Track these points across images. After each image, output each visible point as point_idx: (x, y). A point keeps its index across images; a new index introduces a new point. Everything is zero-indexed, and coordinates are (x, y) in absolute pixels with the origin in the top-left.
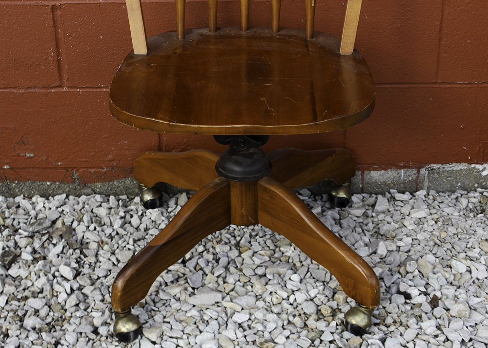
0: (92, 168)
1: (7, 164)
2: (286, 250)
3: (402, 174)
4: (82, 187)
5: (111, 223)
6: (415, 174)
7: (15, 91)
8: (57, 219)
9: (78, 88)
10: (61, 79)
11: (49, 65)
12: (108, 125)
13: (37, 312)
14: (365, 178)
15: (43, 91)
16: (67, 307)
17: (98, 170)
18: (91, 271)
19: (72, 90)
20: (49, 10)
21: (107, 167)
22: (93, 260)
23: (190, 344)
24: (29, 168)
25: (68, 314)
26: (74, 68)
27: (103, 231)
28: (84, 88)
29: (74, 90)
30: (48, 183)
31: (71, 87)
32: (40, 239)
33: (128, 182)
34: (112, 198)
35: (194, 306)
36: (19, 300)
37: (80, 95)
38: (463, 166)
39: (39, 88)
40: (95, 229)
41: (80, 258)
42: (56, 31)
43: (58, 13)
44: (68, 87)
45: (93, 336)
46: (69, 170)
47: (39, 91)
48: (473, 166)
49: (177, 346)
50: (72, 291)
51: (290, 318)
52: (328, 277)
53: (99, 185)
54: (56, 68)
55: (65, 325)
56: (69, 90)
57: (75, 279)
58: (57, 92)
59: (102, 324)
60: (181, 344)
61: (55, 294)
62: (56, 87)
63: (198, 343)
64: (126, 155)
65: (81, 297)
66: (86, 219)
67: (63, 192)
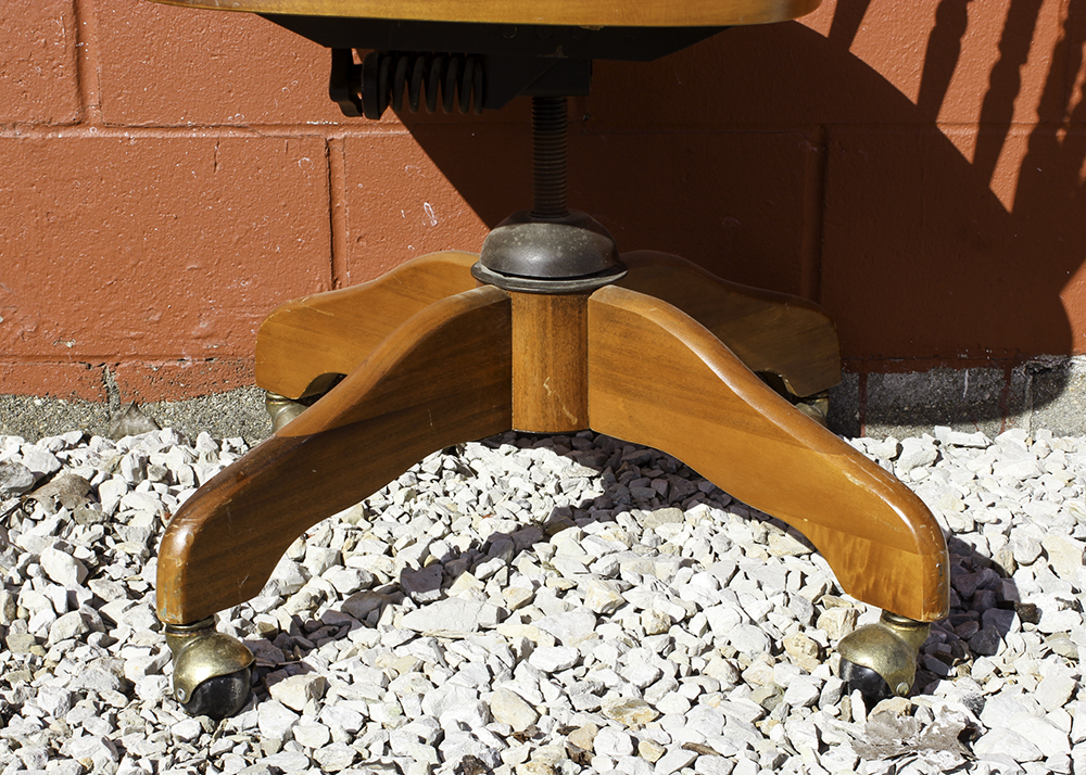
0: (154, 358)
2: (673, 531)
3: (966, 383)
4: (125, 412)
5: (196, 478)
6: (998, 382)
8: (52, 475)
9: (127, 129)
10: (82, 103)
11: (55, 62)
12: (200, 234)
14: (869, 392)
15: (35, 135)
16: (51, 641)
17: (171, 364)
18: (129, 572)
19: (110, 135)
21: (192, 356)
22: (139, 548)
23: (403, 714)
25: (53, 655)
26: (119, 71)
27: (174, 493)
28: (141, 127)
29: (115, 135)
30: (38, 402)
31: (108, 126)
33: (246, 399)
34: (204, 440)
35: (418, 635)
37: (130, 148)
39: (26, 127)
40: (152, 489)
41: (102, 541)
44: (100, 126)
45: (119, 700)
46: (95, 363)
47: (22, 137)
49: (367, 720)
50: (72, 606)
51: (697, 664)
52: (795, 579)
53: (170, 406)
54: (71, 73)
55: (42, 677)
56: (103, 134)
57: (85, 584)
58: (72, 140)
59: (148, 672)
60: (377, 713)
61: (21, 614)
62: (69, 125)
63: (429, 713)
64: (244, 321)
65: (96, 618)
66: (128, 465)
67: (76, 427)
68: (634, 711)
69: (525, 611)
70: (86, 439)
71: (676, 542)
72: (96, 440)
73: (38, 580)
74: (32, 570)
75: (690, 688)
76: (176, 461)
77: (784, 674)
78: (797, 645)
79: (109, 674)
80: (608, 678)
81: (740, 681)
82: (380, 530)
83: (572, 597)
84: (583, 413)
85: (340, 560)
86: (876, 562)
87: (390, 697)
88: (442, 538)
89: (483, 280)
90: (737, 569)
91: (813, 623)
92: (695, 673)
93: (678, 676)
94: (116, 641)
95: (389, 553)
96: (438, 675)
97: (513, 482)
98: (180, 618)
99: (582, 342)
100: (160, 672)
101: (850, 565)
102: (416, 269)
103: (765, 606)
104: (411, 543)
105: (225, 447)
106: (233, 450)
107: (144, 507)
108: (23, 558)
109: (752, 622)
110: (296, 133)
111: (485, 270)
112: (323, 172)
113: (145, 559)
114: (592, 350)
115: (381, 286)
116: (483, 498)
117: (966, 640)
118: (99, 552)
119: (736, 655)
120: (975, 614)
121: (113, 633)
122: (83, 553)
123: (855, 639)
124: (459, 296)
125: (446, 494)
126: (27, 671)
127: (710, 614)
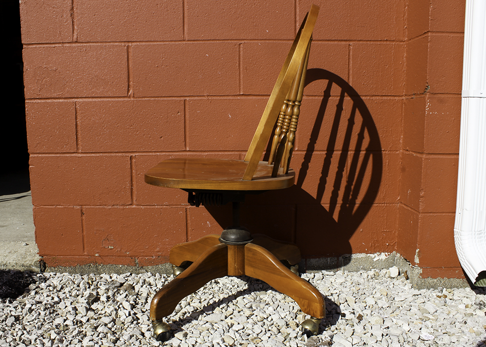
0: (146, 256)
1: (97, 253)
2: (264, 296)
3: (329, 261)
4: (140, 268)
5: (156, 284)
6: (336, 260)
7: (106, 207)
8: (124, 283)
9: (142, 206)
10: (132, 200)
11: (127, 191)
12: (157, 229)
13: (106, 325)
14: (307, 263)
15: (122, 207)
16: (125, 323)
17: (150, 258)
18: (142, 307)
20: (129, 159)
21: (155, 256)
22: (144, 301)
23: (205, 341)
24: (110, 256)
25: (126, 326)
26: (140, 193)
27: (151, 288)
28: (145, 205)
29: (139, 207)
30: (120, 266)
31: (138, 205)
32: (113, 291)
33: (167, 265)
34: (157, 274)
35: (207, 322)
36: (95, 319)
37: (142, 210)
38: (363, 255)
39: (120, 206)
40: (146, 287)
41: (136, 299)
42: (131, 171)
43: (134, 160)
44: (136, 205)
45: (141, 337)
46: (133, 258)
48: (369, 255)
49: (196, 342)
50: (130, 315)
51: (270, 328)
52: (291, 308)
53: (150, 267)
54: (130, 194)
55: (124, 331)
56: (136, 207)
57: (132, 309)
58: (130, 208)
59: (147, 331)
60: (199, 341)
61: (119, 316)
62: (129, 205)
63: (210, 340)
64: (167, 248)
65: (135, 318)
66: (141, 281)
67: (129, 272)
68: (256, 340)
69: (231, 316)
70: (131, 274)
71: (265, 299)
72: (133, 275)
73: (122, 308)
74: (121, 306)
75: (268, 334)
76: (151, 280)
77: (289, 330)
78: (292, 323)
79: (138, 331)
80: (250, 332)
81: (280, 332)
82: (198, 297)
83: (242, 313)
84: (244, 271)
85: (189, 304)
86: (309, 305)
87: (201, 337)
88: (212, 299)
89: (221, 242)
90: (278, 306)
91: (296, 318)
92: (269, 330)
93: (266, 331)
94: (140, 323)
95: (200, 302)
96: (212, 332)
97: (228, 285)
98: (155, 319)
99: (244, 255)
100: (150, 331)
101: (304, 306)
102: (206, 238)
103: (285, 314)
104: (205, 300)
105: (162, 277)
106: (164, 277)
107: (144, 291)
108: (119, 303)
109: (282, 318)
110: (179, 206)
111: (222, 239)
112: (185, 215)
113: (145, 304)
114: (246, 257)
115: (198, 242)
116: (221, 289)
117: (329, 322)
118: (135, 302)
119: (279, 326)
120: (331, 315)
121: (139, 321)
122: (132, 302)
123: (305, 323)
124: (216, 246)
125: (213, 288)
126: (120, 330)
127: (273, 316)
